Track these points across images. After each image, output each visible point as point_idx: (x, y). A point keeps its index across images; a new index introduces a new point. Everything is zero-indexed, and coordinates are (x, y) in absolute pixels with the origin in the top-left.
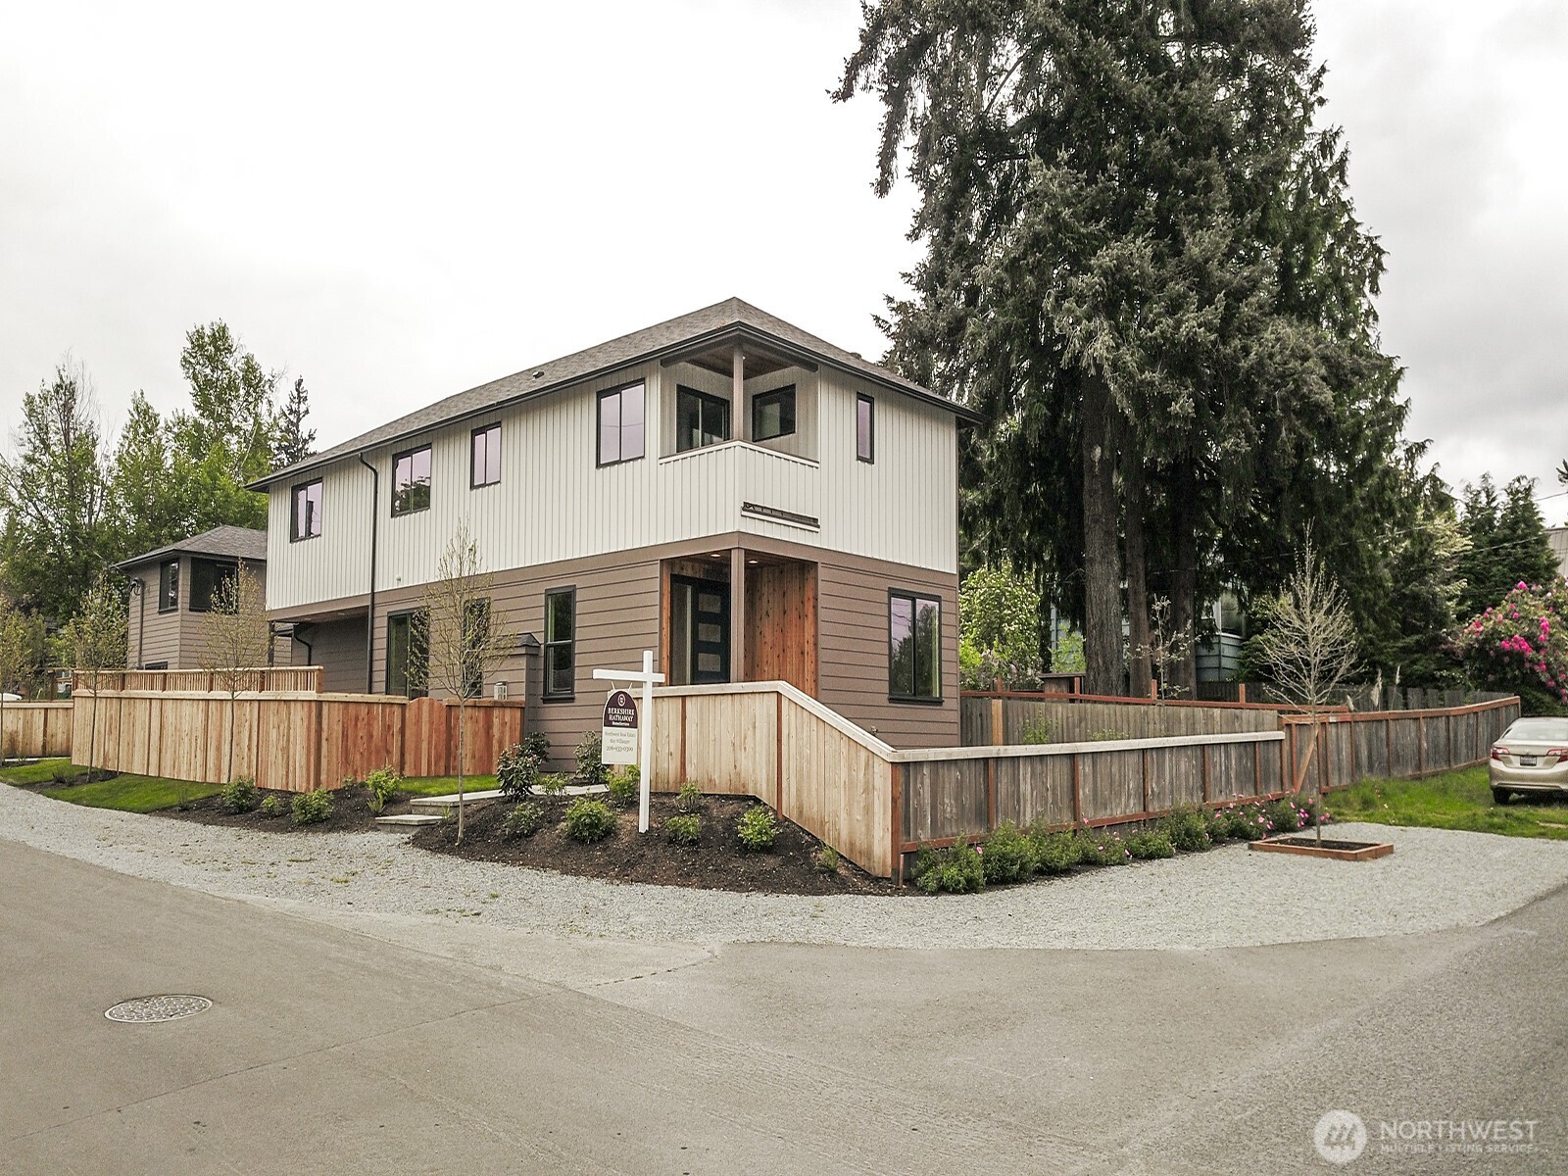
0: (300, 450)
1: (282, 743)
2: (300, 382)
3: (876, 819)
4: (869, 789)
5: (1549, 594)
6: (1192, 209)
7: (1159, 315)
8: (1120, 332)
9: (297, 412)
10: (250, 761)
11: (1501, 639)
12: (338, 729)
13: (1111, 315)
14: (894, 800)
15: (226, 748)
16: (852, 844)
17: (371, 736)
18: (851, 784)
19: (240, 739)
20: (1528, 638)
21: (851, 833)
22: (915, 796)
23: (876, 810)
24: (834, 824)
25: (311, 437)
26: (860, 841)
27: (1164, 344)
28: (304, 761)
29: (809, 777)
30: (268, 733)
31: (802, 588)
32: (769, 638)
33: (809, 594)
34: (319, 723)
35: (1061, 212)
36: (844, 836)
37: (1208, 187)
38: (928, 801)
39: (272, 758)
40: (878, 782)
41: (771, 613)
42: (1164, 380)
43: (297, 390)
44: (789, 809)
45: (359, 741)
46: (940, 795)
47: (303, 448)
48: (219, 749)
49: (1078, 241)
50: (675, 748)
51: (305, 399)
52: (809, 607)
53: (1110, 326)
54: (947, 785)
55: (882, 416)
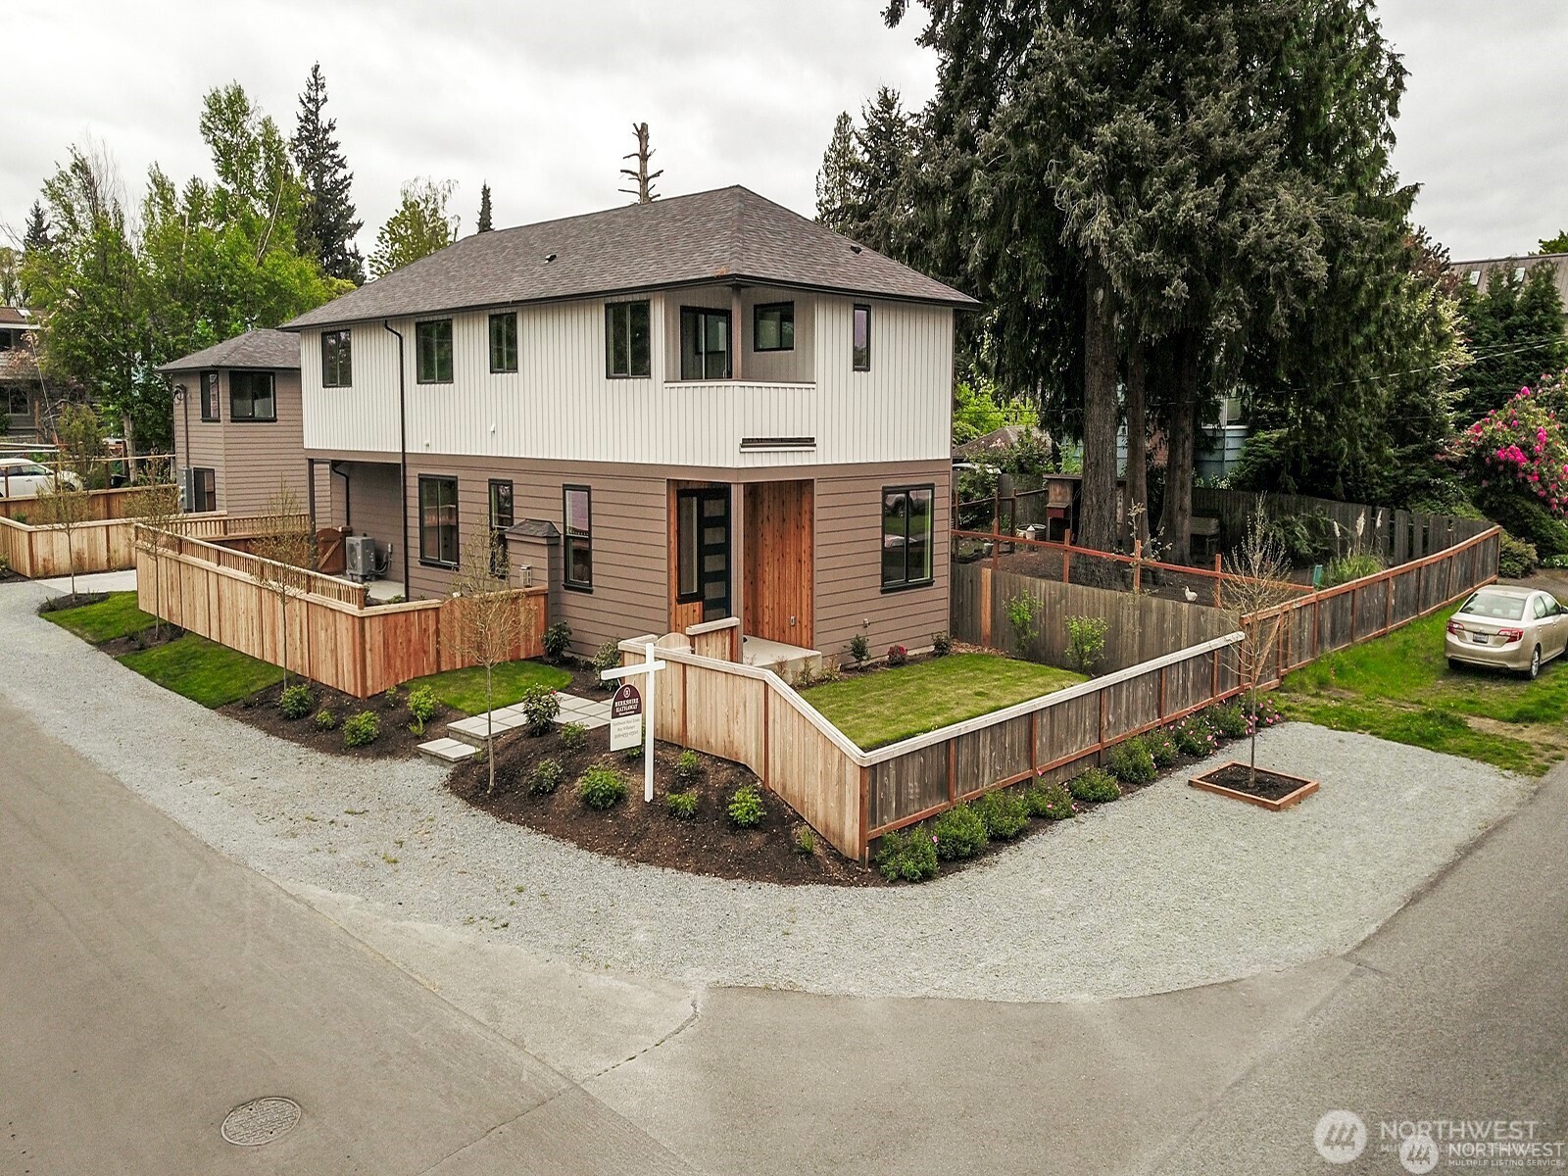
0: (321, 141)
1: (331, 645)
2: (316, 69)
3: (847, 809)
4: (841, 781)
5: (1558, 386)
6: (1201, 69)
7: (1159, 191)
8: (1118, 207)
9: (316, 101)
10: (302, 653)
11: (1498, 448)
12: (379, 639)
13: (1111, 190)
14: (862, 797)
15: (280, 636)
16: (827, 826)
17: (410, 641)
18: (826, 774)
19: (291, 630)
20: (1523, 448)
21: (826, 816)
22: (881, 789)
23: (847, 802)
24: (813, 805)
25: (331, 127)
26: (834, 825)
27: (1162, 224)
28: (351, 667)
29: (791, 760)
30: (317, 633)
31: (799, 501)
32: (769, 540)
33: (806, 507)
34: (363, 636)
35: (1066, 81)
36: (820, 816)
37: (1218, 48)
38: (893, 790)
39: (322, 657)
40: (849, 778)
41: (771, 518)
42: (1160, 262)
43: (315, 77)
44: (775, 781)
45: (399, 646)
46: (903, 781)
47: (323, 138)
48: (273, 633)
49: (1082, 107)
50: (677, 705)
51: (323, 86)
52: (806, 517)
53: (1109, 201)
54: (911, 770)
55: (879, 323)
